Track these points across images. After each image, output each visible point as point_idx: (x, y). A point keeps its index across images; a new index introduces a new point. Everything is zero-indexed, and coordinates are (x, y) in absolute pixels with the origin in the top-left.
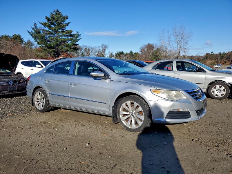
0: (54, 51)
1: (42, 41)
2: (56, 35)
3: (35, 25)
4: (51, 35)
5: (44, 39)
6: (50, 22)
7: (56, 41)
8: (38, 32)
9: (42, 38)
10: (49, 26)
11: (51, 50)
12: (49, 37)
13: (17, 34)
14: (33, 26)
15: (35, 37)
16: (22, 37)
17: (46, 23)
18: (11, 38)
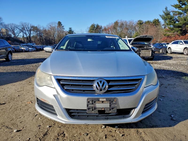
0: (181, 30)
1: (170, 21)
2: (186, 14)
3: (166, 9)
4: (181, 15)
5: (172, 20)
6: (181, 3)
7: (184, 20)
8: (168, 14)
9: (171, 19)
10: (180, 7)
11: (177, 29)
12: (178, 17)
13: (156, 19)
14: (165, 10)
15: (165, 19)
16: (160, 21)
17: (177, 5)
18: (151, 22)
